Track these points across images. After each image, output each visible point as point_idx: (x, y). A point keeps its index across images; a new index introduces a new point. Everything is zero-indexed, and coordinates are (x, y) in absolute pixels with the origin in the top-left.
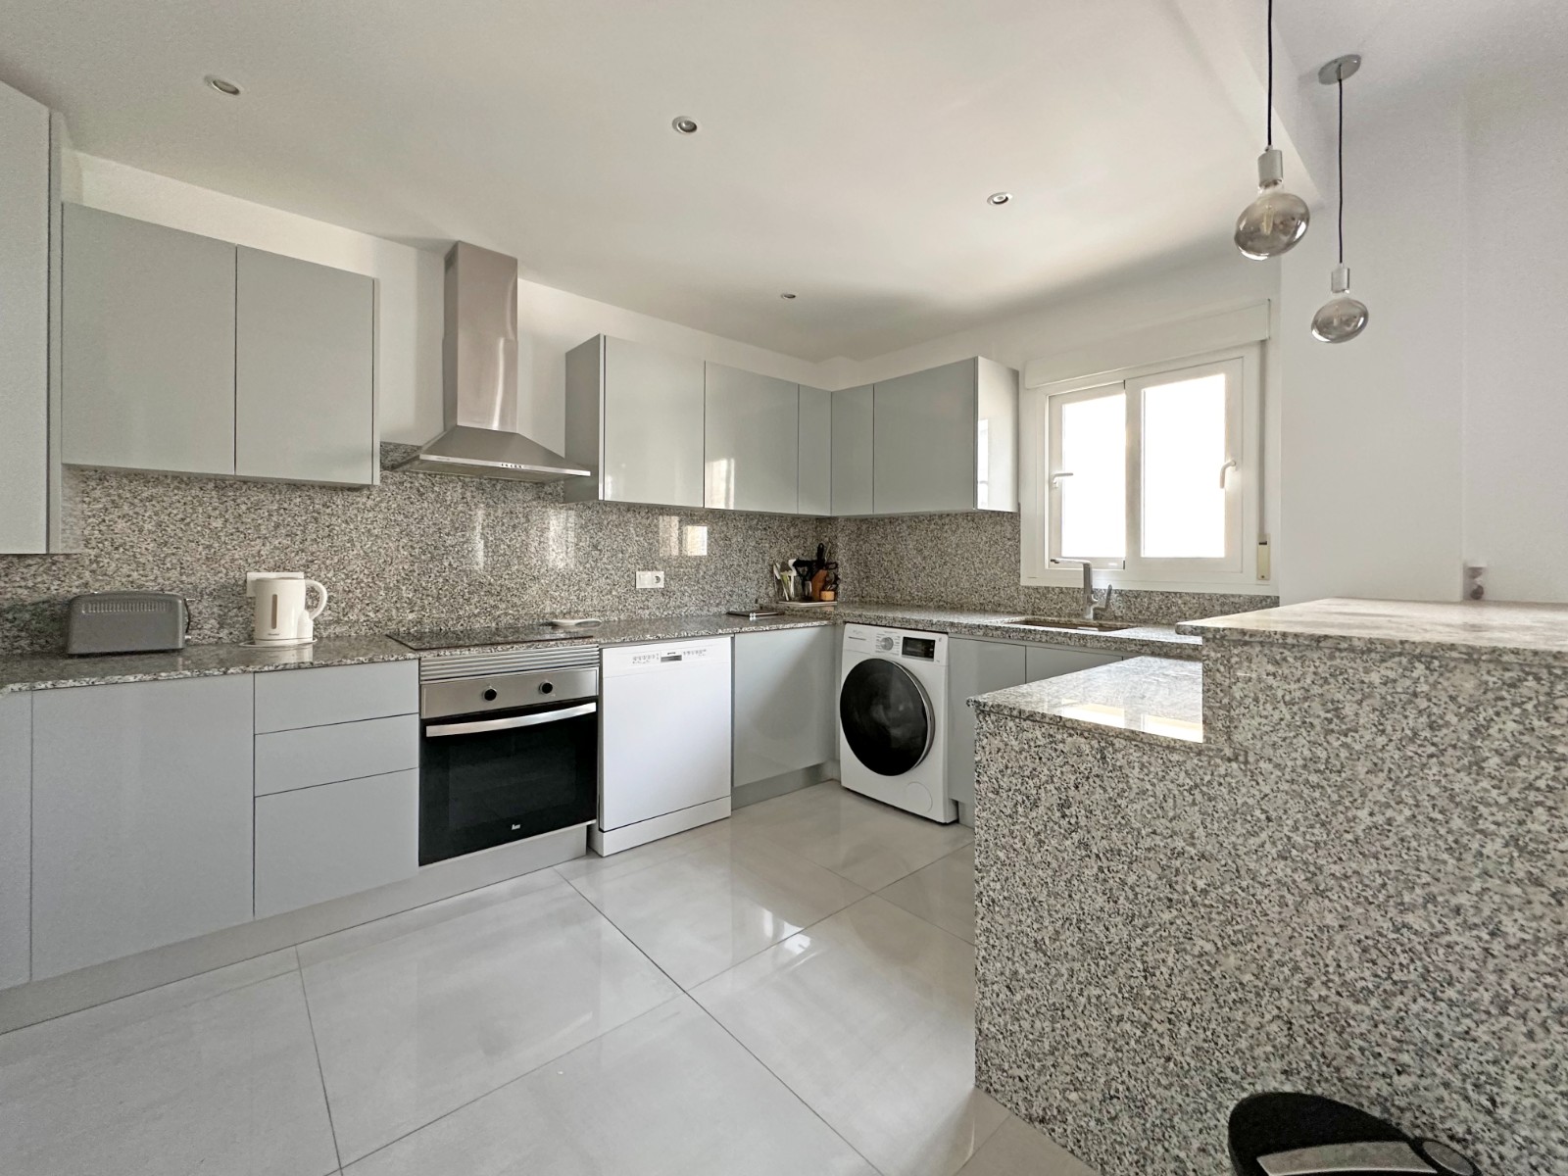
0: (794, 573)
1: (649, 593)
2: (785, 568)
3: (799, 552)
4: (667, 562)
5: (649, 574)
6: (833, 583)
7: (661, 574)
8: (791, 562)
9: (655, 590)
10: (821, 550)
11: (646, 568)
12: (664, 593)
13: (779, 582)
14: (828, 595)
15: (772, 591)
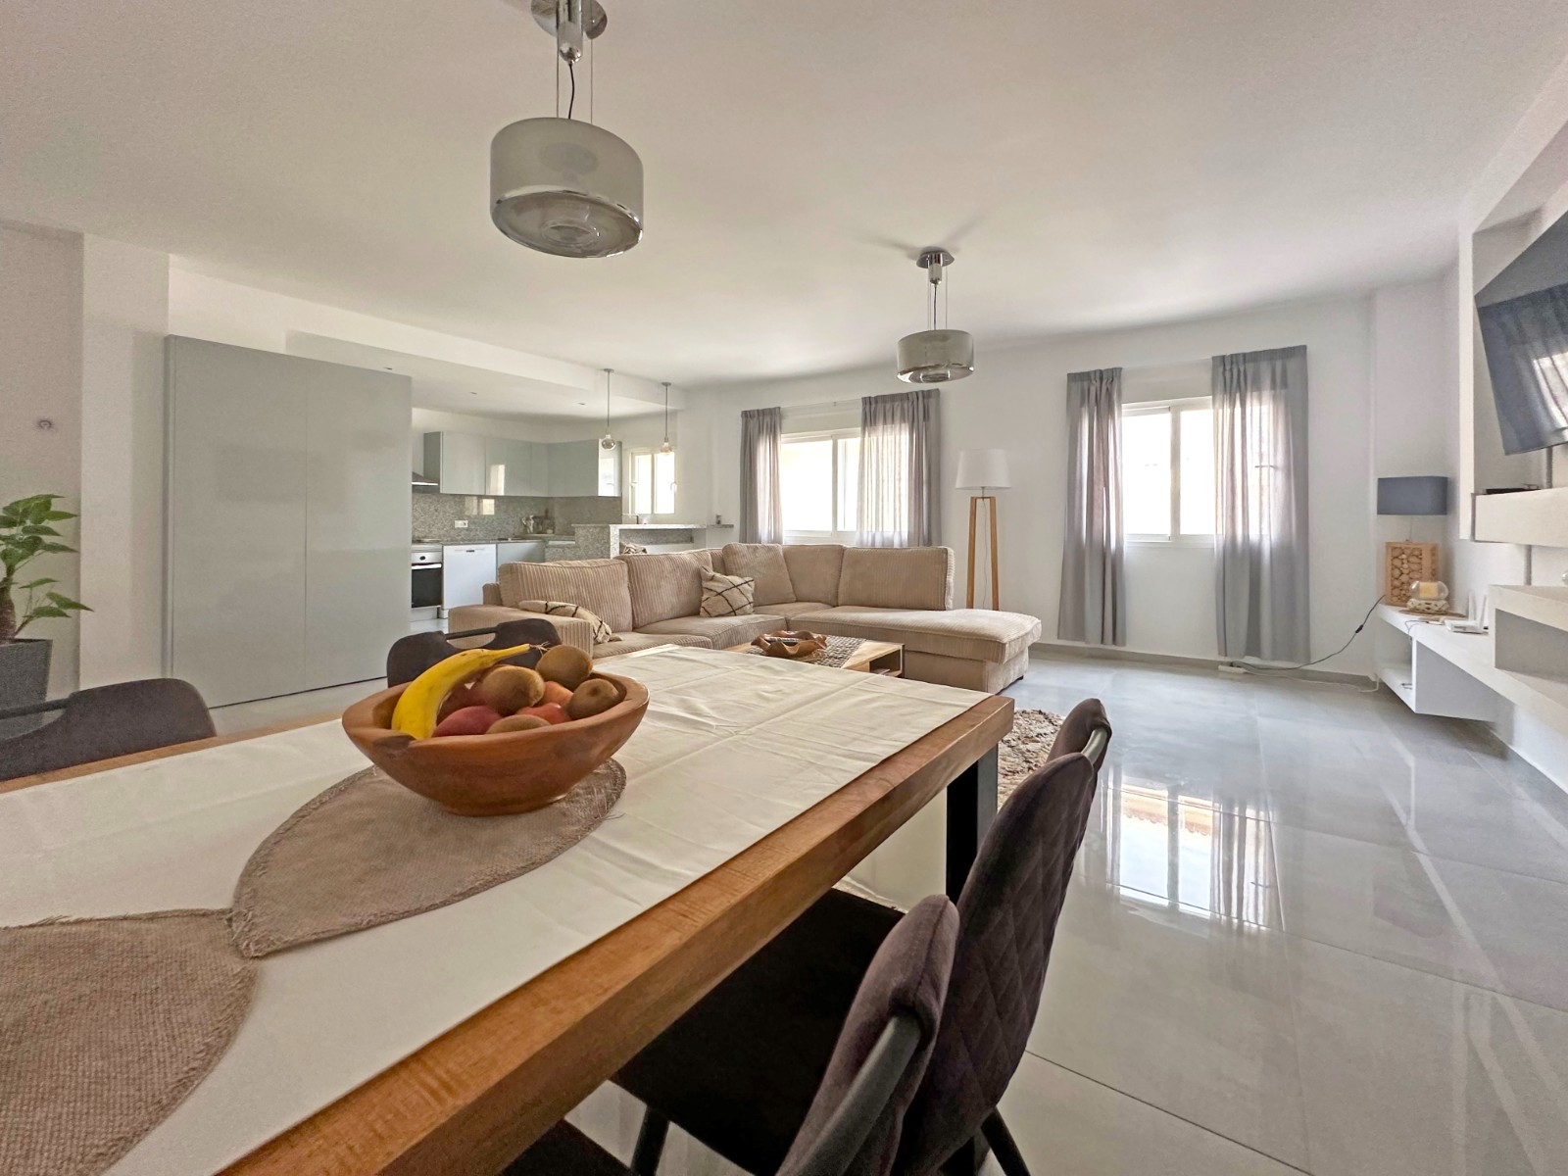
0: (532, 522)
1: (461, 529)
2: (528, 519)
3: (536, 512)
4: (469, 517)
5: (460, 522)
6: (552, 526)
7: (466, 522)
8: (531, 517)
9: (464, 529)
10: (547, 512)
11: (460, 519)
12: (467, 529)
13: (525, 526)
14: (550, 531)
15: (521, 530)
